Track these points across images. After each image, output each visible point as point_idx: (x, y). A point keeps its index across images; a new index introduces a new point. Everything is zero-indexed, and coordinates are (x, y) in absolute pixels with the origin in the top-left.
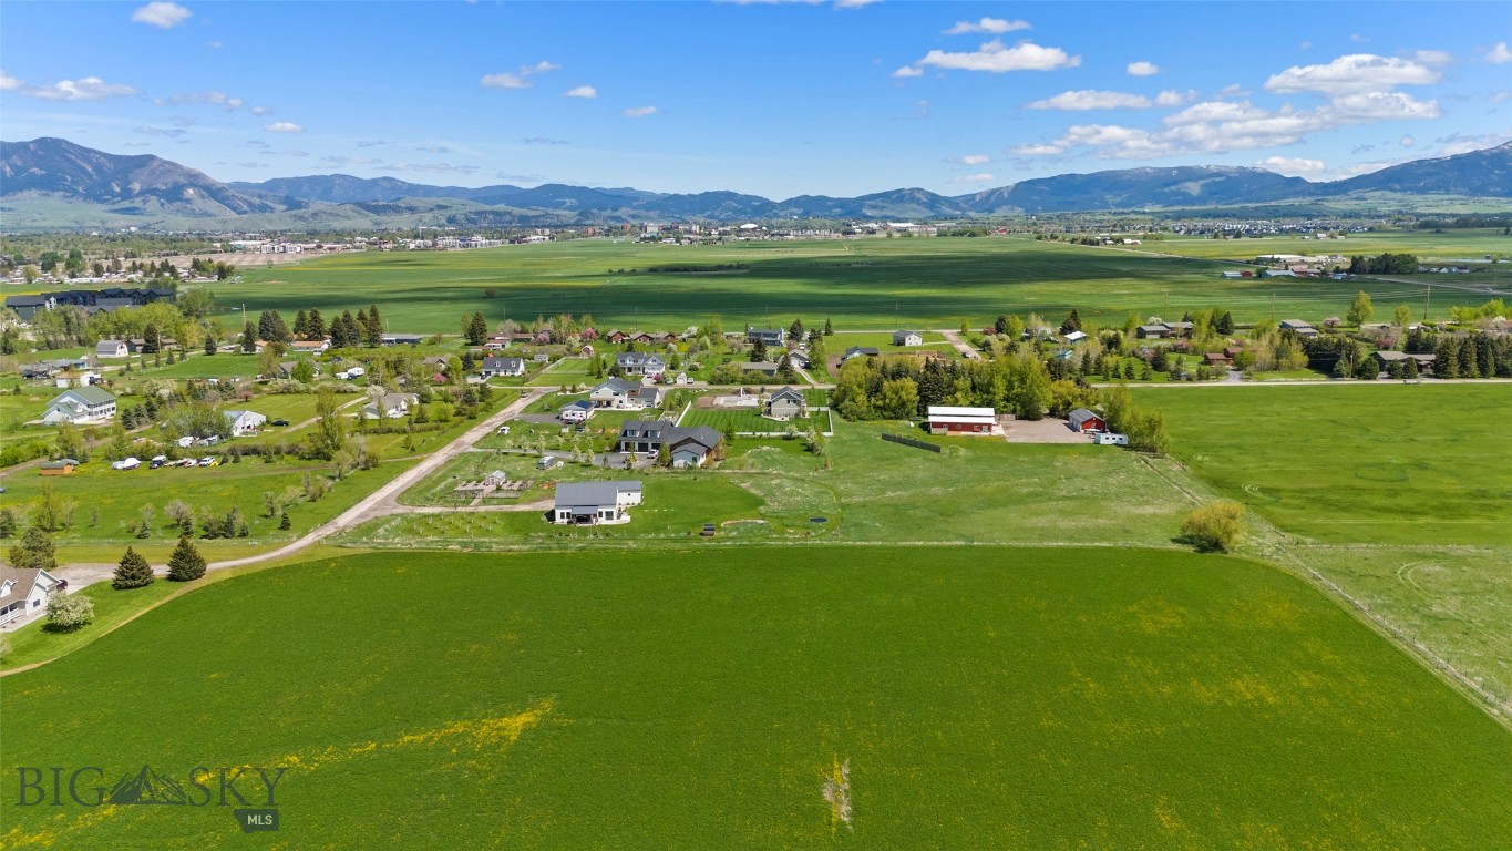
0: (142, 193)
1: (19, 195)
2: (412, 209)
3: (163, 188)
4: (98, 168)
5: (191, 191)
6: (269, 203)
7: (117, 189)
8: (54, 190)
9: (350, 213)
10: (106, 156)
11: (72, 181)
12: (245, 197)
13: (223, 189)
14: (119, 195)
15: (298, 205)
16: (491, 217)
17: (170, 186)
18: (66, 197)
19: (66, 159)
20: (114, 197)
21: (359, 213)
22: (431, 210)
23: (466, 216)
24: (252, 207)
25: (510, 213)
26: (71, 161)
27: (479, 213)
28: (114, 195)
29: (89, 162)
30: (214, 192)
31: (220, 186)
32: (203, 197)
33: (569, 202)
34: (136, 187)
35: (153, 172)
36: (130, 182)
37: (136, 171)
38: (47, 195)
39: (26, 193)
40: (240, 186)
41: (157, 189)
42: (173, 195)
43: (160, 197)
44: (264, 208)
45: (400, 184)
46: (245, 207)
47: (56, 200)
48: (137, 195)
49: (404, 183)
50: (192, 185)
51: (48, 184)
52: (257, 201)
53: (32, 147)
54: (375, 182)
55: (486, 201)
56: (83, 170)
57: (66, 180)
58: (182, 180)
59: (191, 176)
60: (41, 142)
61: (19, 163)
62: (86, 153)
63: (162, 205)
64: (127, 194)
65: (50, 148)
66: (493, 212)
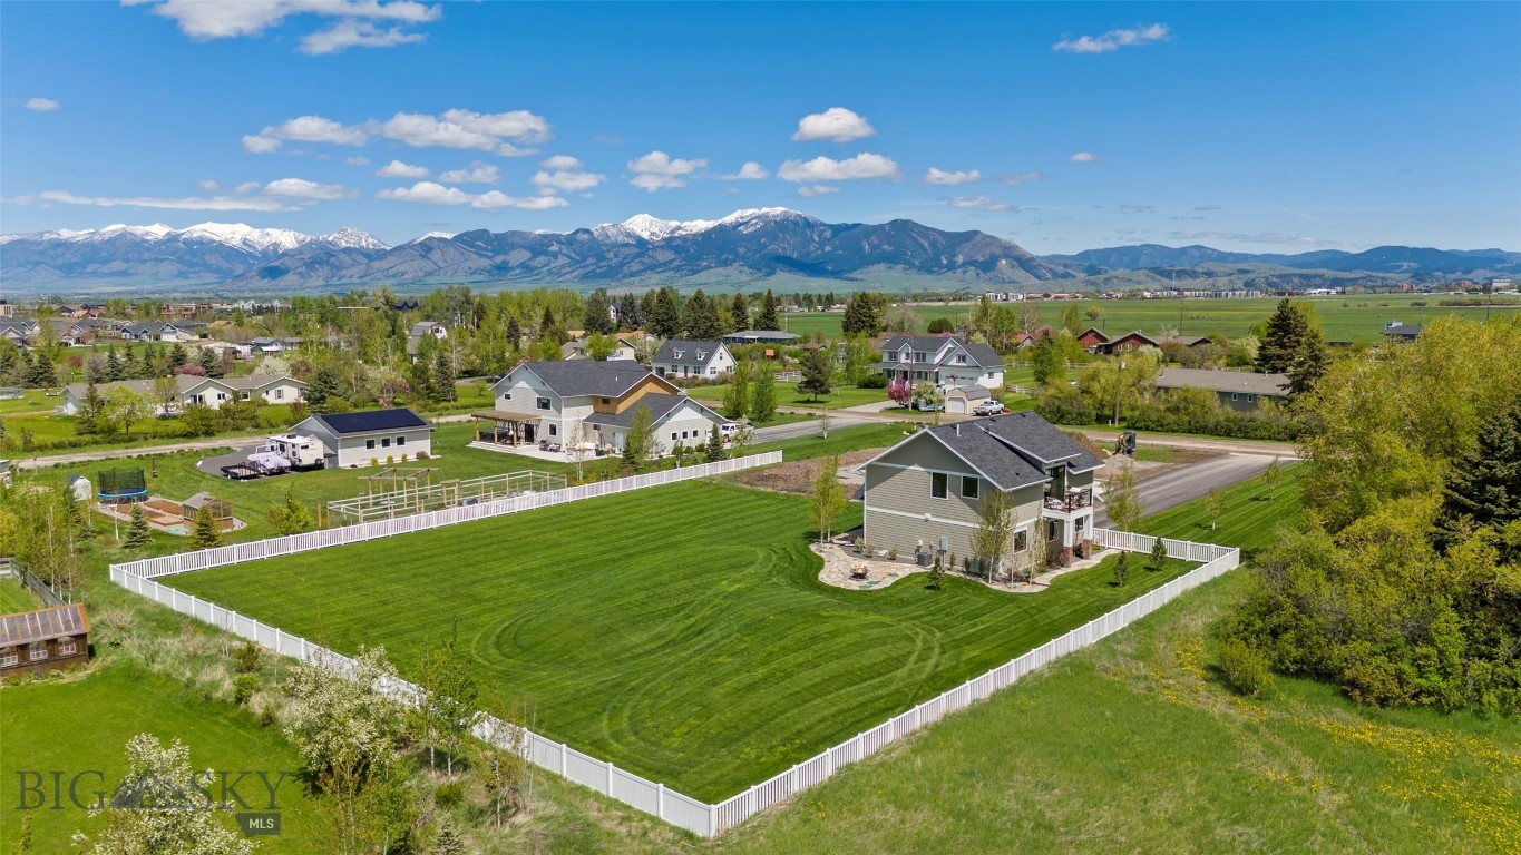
0: (964, 264)
1: (871, 268)
2: (1209, 274)
3: (981, 259)
4: (933, 244)
5: (1004, 262)
6: (1073, 273)
7: (945, 262)
8: (896, 264)
9: (1143, 278)
10: (941, 233)
11: (912, 256)
12: (1050, 266)
13: (1032, 259)
14: (946, 266)
15: (1098, 272)
16: (1296, 280)
17: (987, 258)
18: (904, 269)
19: (910, 236)
20: (941, 268)
21: (1153, 278)
22: (1230, 274)
23: (1267, 279)
24: (1055, 275)
25: (1321, 276)
26: (915, 240)
27: (1282, 276)
28: (940, 265)
29: (927, 239)
30: (1025, 263)
31: (1029, 256)
32: (1013, 267)
33: (1405, 265)
34: (960, 259)
35: (975, 245)
36: (955, 256)
37: (963, 245)
38: (891, 268)
39: (876, 266)
40: (1054, 259)
41: (976, 261)
42: (988, 266)
43: (977, 268)
44: (1066, 276)
45: (1209, 252)
46: (1049, 276)
47: (897, 272)
48: (960, 266)
49: (1214, 250)
50: (1006, 256)
51: (891, 259)
52: (1061, 269)
53: (887, 228)
54: (1183, 251)
55: (1303, 266)
56: (922, 247)
57: (906, 254)
58: (998, 251)
59: (1005, 248)
60: (894, 223)
61: (876, 241)
62: (927, 232)
63: (978, 274)
64: (951, 266)
65: (902, 228)
66: (1301, 276)
